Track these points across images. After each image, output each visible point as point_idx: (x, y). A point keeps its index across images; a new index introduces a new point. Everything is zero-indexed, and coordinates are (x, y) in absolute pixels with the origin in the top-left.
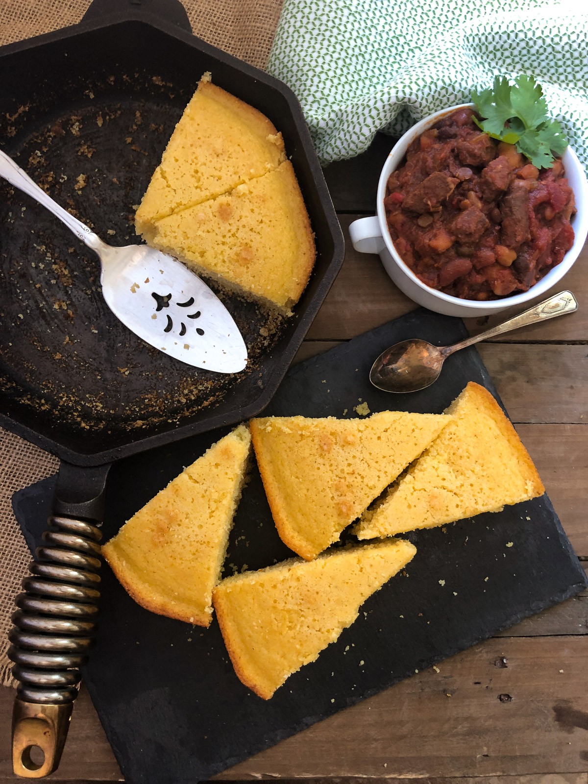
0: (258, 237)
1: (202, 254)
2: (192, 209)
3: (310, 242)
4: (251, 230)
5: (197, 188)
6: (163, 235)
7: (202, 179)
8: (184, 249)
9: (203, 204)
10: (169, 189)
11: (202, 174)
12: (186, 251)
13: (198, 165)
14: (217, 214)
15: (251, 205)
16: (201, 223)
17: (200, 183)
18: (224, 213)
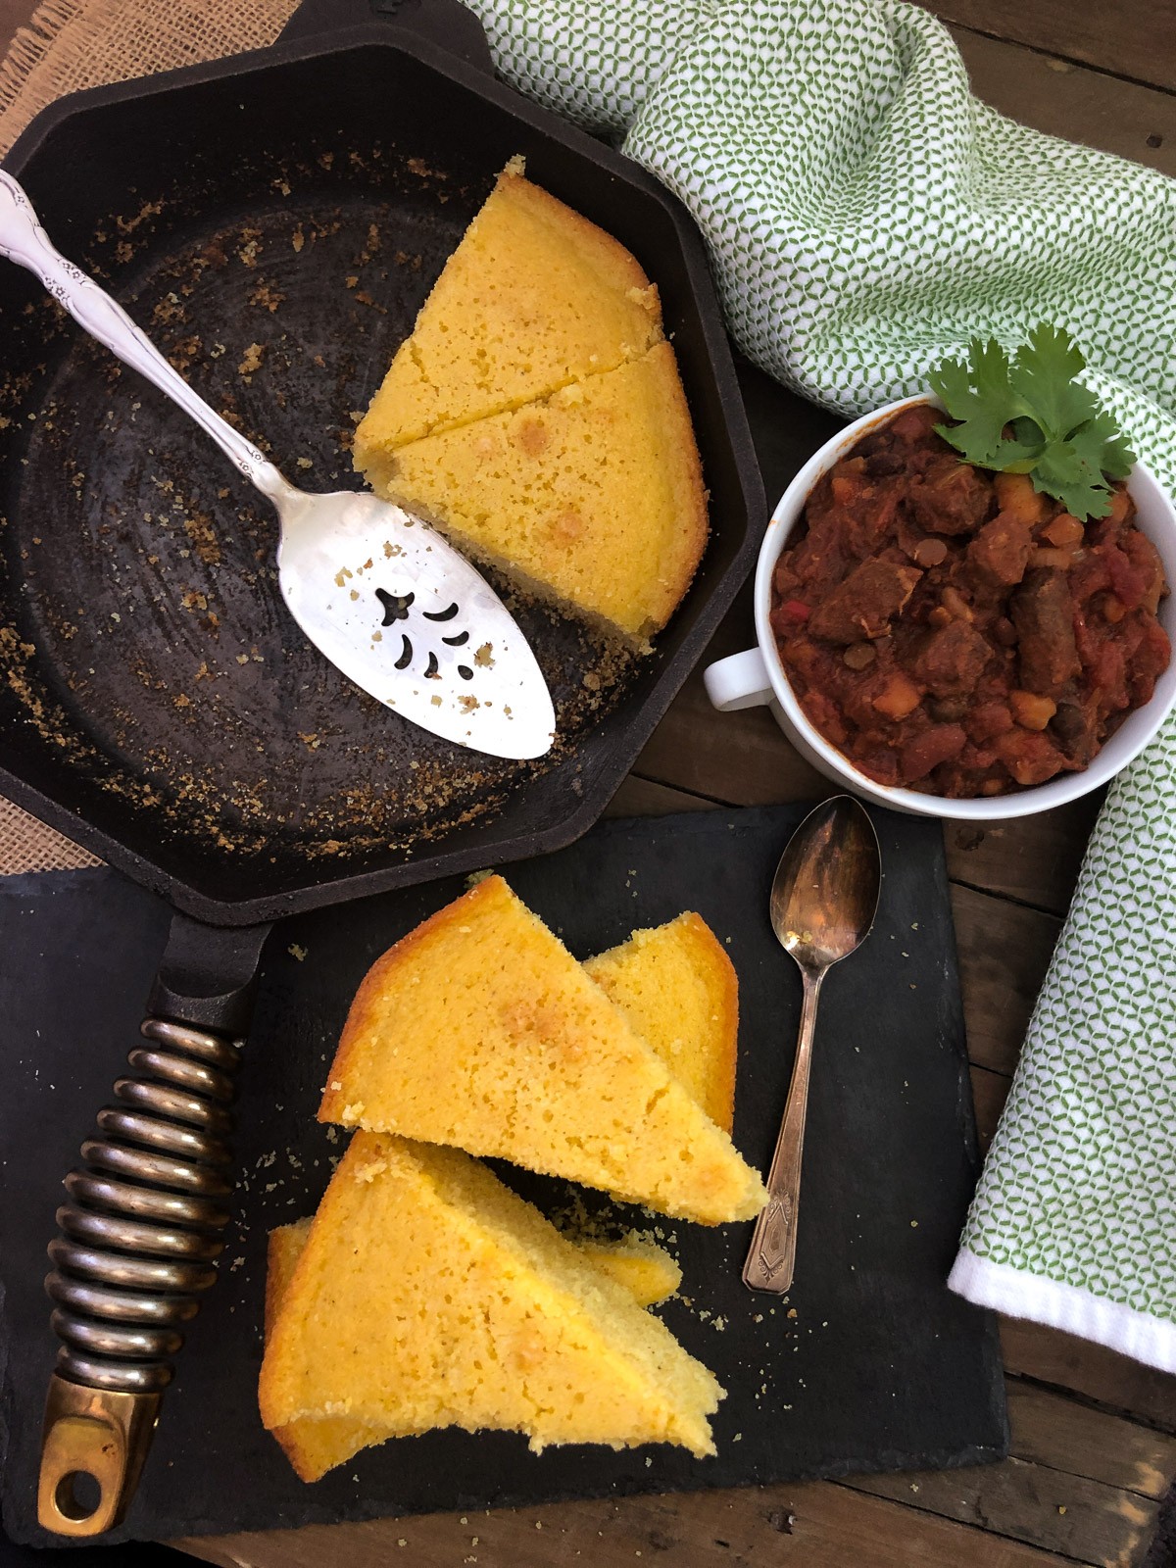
0: (595, 492)
1: (482, 520)
2: (468, 428)
3: (698, 507)
4: (583, 477)
5: (480, 386)
6: (407, 477)
7: (491, 369)
8: (446, 508)
9: (491, 420)
10: (426, 386)
11: (493, 359)
12: (449, 512)
13: (487, 341)
14: (517, 442)
15: (586, 426)
16: (484, 457)
17: (488, 378)
18: (533, 439)
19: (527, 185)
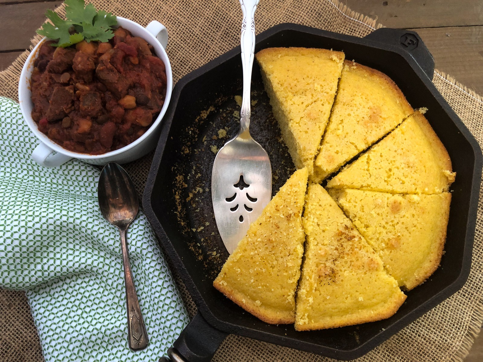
0: (408, 235)
1: (367, 227)
2: (375, 193)
3: (438, 255)
4: (406, 228)
5: (385, 181)
6: (348, 200)
7: (392, 177)
8: (356, 216)
9: (384, 194)
10: (367, 172)
11: (394, 174)
12: (357, 219)
13: (394, 167)
14: (390, 206)
15: (415, 211)
16: (377, 206)
17: (389, 179)
18: (396, 208)
19: (424, 118)
